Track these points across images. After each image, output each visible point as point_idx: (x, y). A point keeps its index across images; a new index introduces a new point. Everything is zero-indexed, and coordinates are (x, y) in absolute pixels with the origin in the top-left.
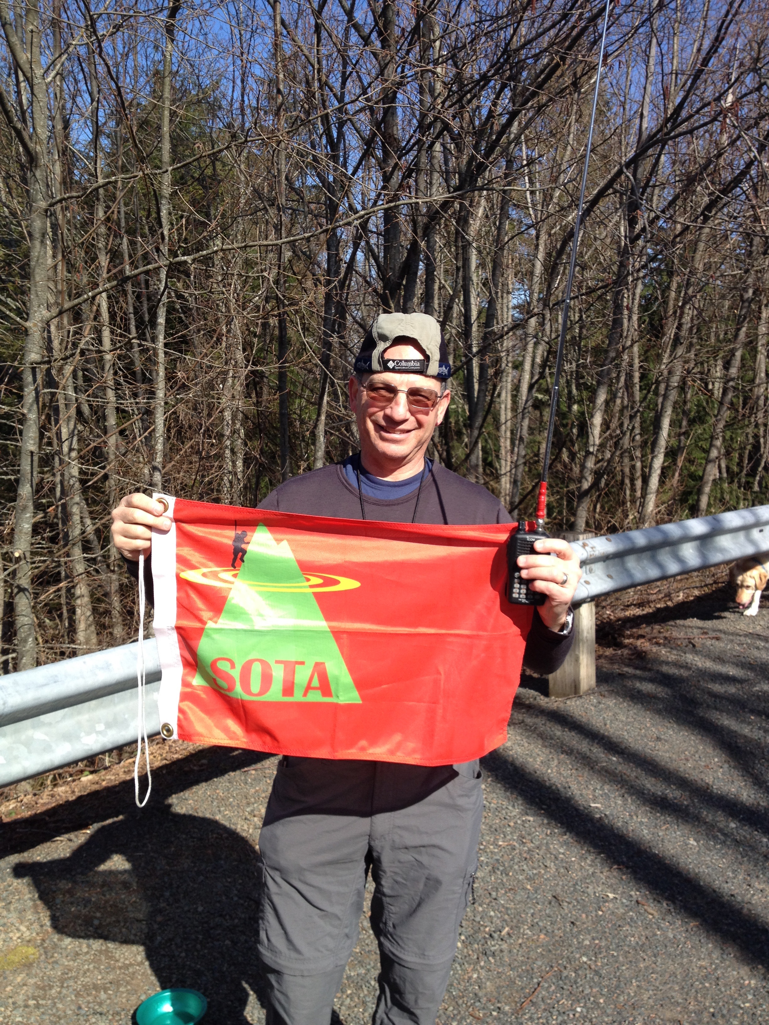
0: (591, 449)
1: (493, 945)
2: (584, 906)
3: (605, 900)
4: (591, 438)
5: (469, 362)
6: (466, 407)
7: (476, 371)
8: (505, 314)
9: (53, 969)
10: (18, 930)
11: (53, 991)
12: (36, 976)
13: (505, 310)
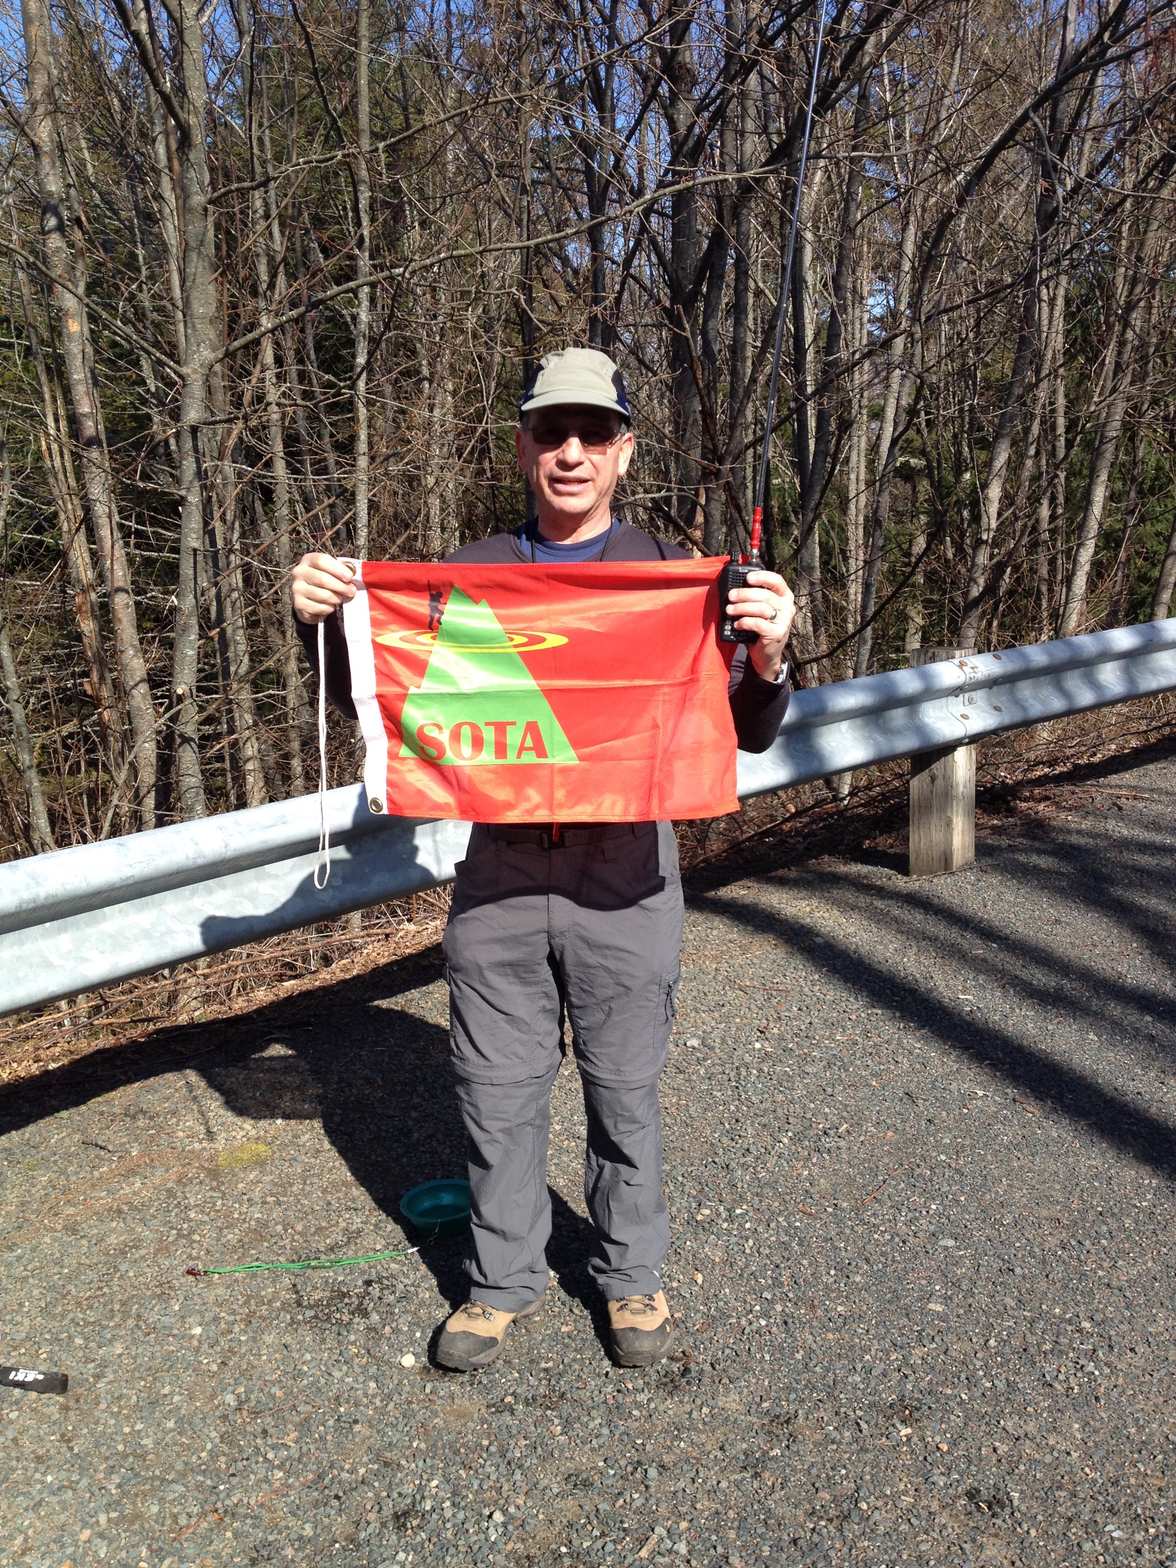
0: (985, 537)
1: (828, 1142)
2: (944, 1104)
3: (973, 1096)
4: (985, 519)
5: (801, 409)
6: (797, 481)
7: (812, 423)
8: (857, 332)
9: (291, 1165)
10: (242, 1128)
11: (295, 1188)
12: (271, 1173)
13: (858, 326)
